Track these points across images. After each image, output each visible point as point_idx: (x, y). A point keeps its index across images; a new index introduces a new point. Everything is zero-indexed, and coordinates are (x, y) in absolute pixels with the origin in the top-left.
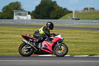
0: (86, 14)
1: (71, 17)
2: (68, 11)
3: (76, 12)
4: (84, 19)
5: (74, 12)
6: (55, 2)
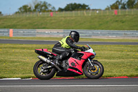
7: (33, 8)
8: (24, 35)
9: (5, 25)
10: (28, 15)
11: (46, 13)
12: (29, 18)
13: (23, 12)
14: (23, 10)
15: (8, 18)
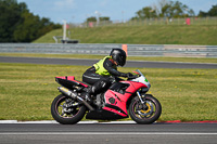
0: (92, 30)
1: (59, 37)
2: (52, 24)
3: (70, 27)
4: (87, 42)
5: (65, 28)
6: (24, 5)
7: (159, 11)
8: (144, 54)
9: (114, 38)
10: (151, 22)
11: (179, 20)
12: (153, 28)
13: (143, 18)
14: (143, 15)
15: (119, 27)
